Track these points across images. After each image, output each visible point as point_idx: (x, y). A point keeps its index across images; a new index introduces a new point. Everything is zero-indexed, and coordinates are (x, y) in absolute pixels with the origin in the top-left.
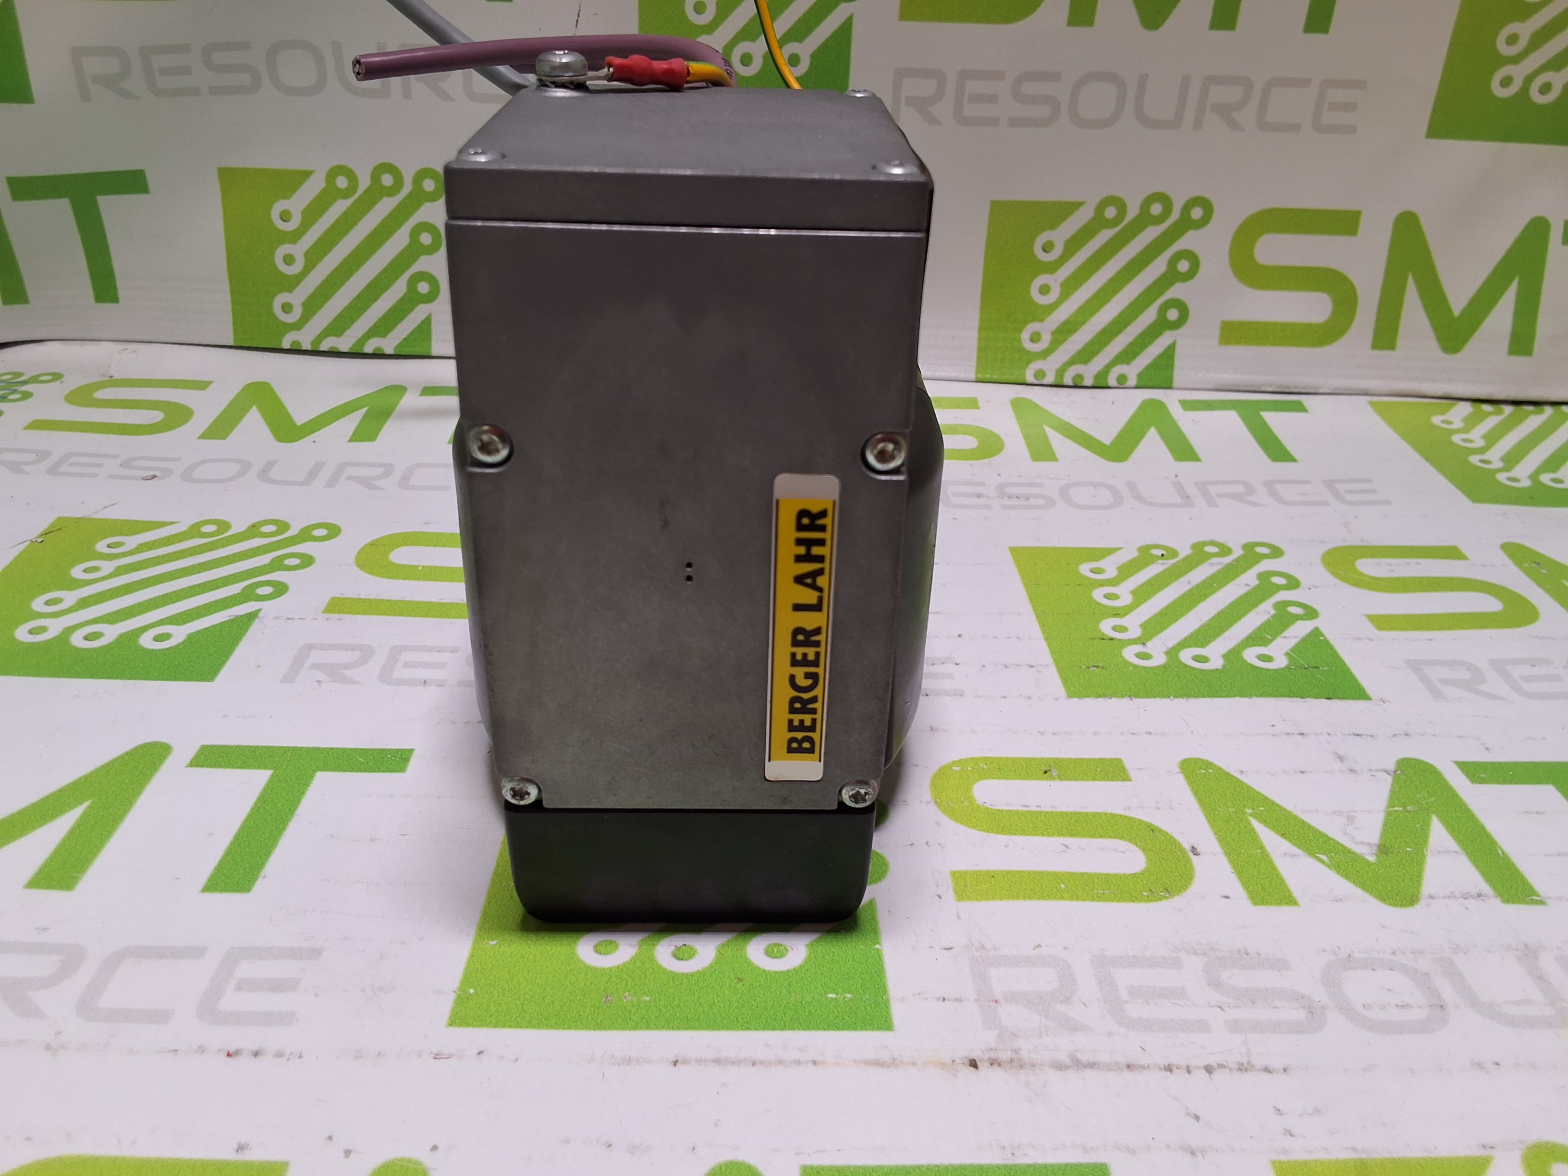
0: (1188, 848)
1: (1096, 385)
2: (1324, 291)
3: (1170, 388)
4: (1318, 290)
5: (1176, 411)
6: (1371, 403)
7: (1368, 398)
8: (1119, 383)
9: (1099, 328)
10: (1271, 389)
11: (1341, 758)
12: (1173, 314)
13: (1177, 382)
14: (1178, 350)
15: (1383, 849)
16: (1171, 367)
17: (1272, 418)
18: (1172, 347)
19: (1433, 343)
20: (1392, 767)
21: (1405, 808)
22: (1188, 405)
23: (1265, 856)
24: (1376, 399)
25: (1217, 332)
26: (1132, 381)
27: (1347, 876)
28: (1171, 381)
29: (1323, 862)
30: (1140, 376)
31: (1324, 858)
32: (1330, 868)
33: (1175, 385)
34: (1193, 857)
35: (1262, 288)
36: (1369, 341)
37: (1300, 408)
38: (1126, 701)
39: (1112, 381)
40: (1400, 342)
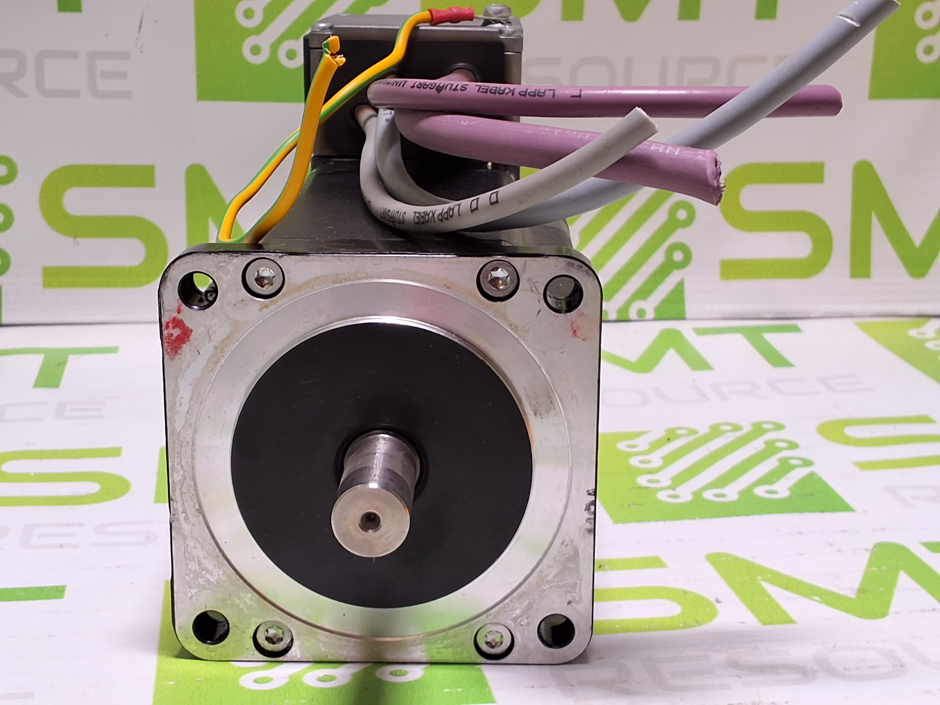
0: (712, 599)
1: (620, 319)
2: (804, 230)
3: (683, 318)
4: (798, 229)
5: (690, 336)
6: (859, 325)
7: (854, 320)
8: (640, 317)
9: (616, 269)
10: (770, 316)
11: (830, 545)
12: (678, 256)
13: (689, 314)
14: (688, 287)
15: (861, 591)
16: (682, 301)
17: (772, 339)
18: (680, 285)
19: (901, 270)
20: (871, 547)
21: (879, 568)
22: (699, 332)
23: (771, 600)
24: (860, 320)
25: (717, 269)
26: (650, 314)
27: (834, 606)
28: (684, 312)
29: (816, 601)
30: (657, 310)
31: (817, 598)
32: (821, 603)
33: (688, 315)
34: (717, 605)
35: (750, 230)
36: (847, 271)
37: (796, 329)
38: (661, 524)
39: (633, 315)
40: (873, 271)
